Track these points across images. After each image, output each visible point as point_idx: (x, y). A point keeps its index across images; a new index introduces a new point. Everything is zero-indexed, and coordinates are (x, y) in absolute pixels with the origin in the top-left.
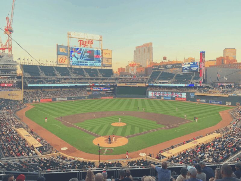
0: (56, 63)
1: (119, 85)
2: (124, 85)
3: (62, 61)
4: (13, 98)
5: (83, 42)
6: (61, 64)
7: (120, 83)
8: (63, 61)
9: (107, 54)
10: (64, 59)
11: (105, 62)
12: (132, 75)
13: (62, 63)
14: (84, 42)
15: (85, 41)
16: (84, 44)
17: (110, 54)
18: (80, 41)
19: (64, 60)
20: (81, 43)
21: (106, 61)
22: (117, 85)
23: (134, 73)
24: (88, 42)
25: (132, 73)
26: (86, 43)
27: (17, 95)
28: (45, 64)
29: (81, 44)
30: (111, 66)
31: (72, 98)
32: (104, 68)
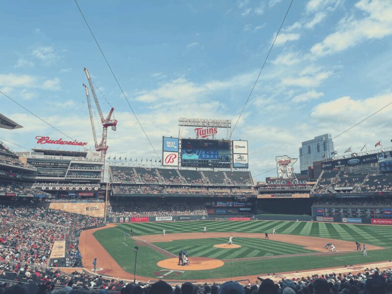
0: (160, 164)
1: (260, 196)
2: (269, 196)
3: (169, 160)
4: (92, 213)
5: (201, 132)
6: (168, 164)
7: (262, 193)
8: (171, 160)
9: (239, 147)
10: (173, 157)
11: (236, 160)
12: (284, 180)
13: (170, 164)
14: (203, 130)
15: (205, 130)
16: (203, 134)
17: (244, 147)
18: (196, 131)
19: (173, 159)
20: (198, 132)
21: (239, 158)
22: (258, 197)
23: (287, 176)
24: (209, 130)
25: (285, 177)
26: (206, 133)
27: (98, 210)
28: (144, 165)
29: (199, 134)
30: (247, 166)
31: (181, 218)
32: (236, 170)
